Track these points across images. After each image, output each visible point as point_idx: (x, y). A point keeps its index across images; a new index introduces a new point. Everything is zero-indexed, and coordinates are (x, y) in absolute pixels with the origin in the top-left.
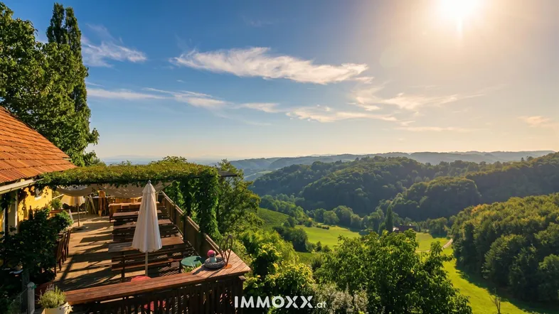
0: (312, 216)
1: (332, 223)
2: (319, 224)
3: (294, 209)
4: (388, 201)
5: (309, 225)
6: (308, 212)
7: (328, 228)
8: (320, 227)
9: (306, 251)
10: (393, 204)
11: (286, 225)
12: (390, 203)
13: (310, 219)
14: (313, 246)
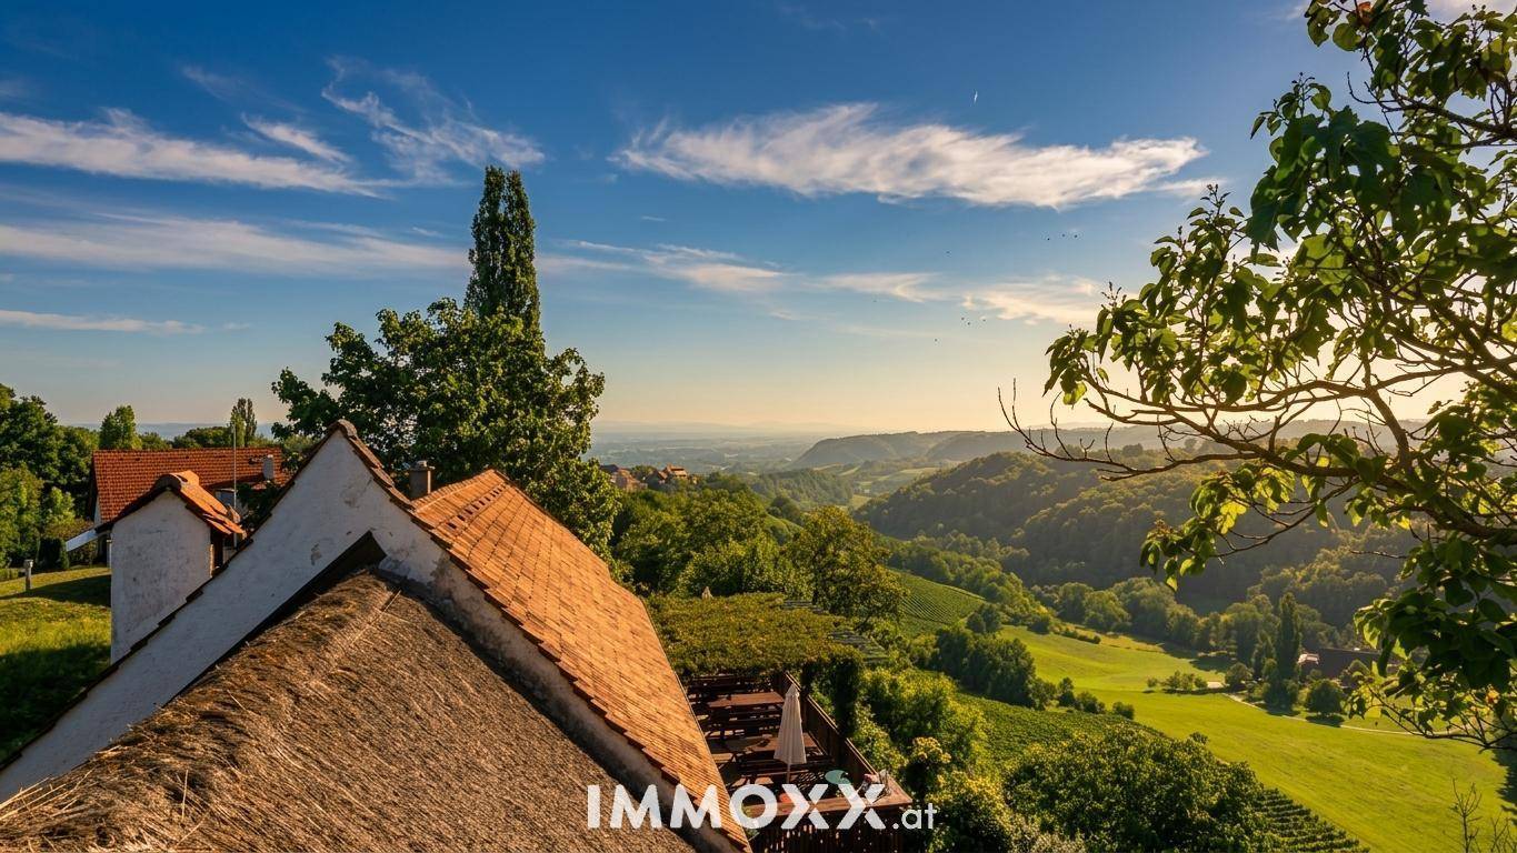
0: (1047, 603)
1: (1106, 625)
2: (1071, 627)
3: (1000, 581)
4: (1287, 572)
5: (1040, 627)
6: (1037, 588)
7: (1096, 641)
8: (1073, 636)
9: (1030, 704)
10: (1305, 579)
11: (973, 625)
12: (1295, 575)
13: (1044, 609)
14: (1050, 688)
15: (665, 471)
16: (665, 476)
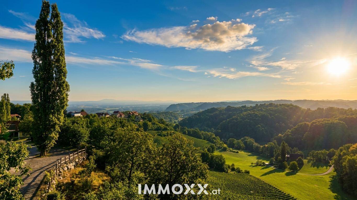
3: (215, 138)
4: (280, 135)
5: (225, 150)
6: (223, 139)
7: (237, 152)
8: (232, 151)
9: (224, 171)
10: (284, 137)
11: (209, 150)
13: (225, 145)
14: (229, 167)
15: (132, 112)
16: (132, 114)
